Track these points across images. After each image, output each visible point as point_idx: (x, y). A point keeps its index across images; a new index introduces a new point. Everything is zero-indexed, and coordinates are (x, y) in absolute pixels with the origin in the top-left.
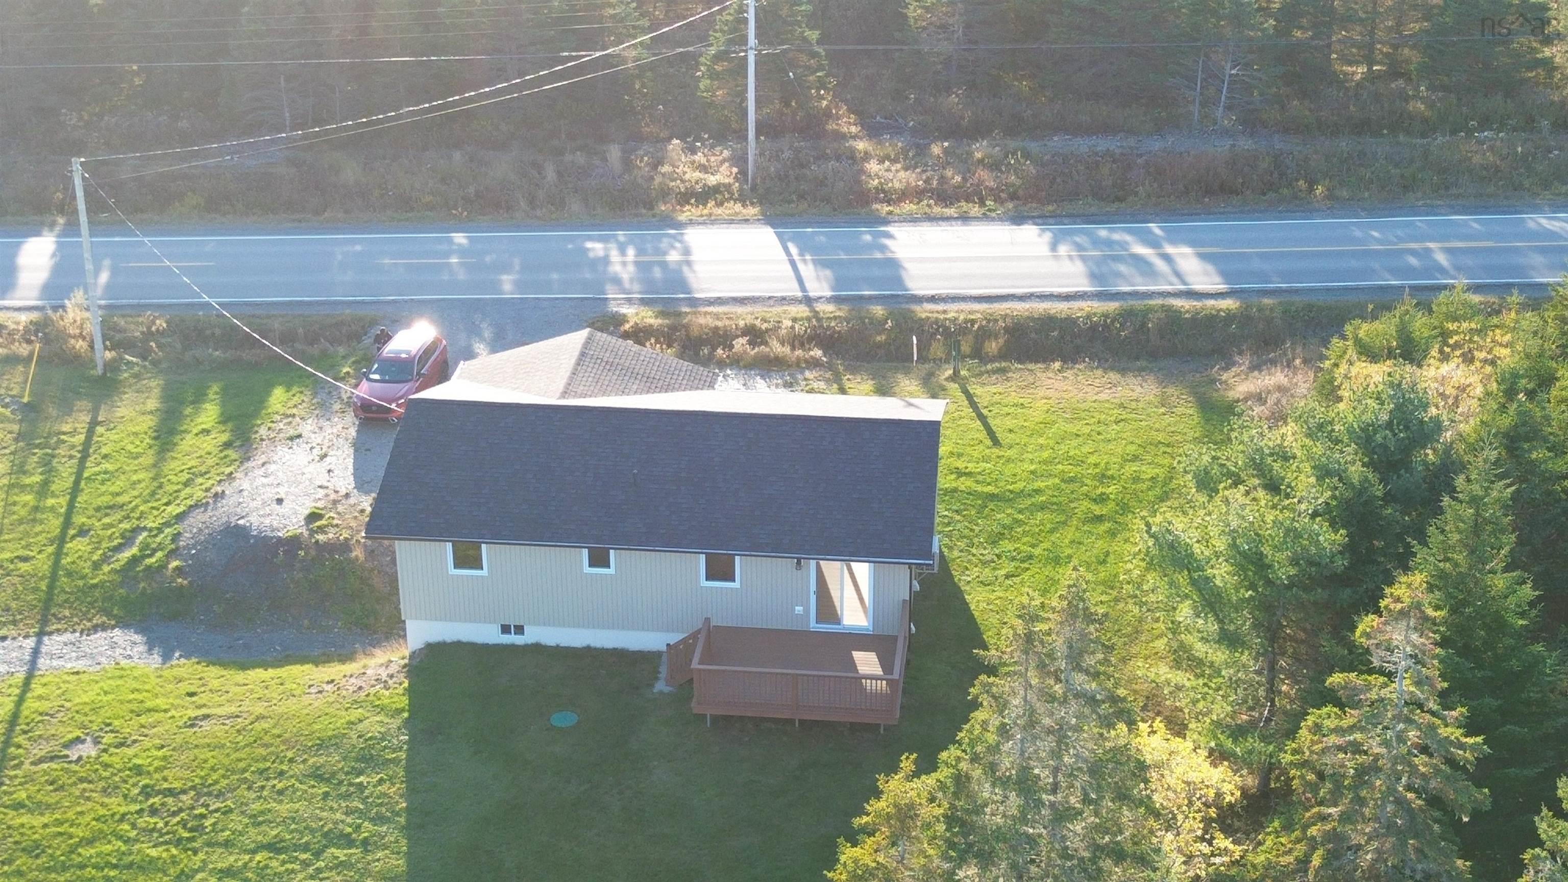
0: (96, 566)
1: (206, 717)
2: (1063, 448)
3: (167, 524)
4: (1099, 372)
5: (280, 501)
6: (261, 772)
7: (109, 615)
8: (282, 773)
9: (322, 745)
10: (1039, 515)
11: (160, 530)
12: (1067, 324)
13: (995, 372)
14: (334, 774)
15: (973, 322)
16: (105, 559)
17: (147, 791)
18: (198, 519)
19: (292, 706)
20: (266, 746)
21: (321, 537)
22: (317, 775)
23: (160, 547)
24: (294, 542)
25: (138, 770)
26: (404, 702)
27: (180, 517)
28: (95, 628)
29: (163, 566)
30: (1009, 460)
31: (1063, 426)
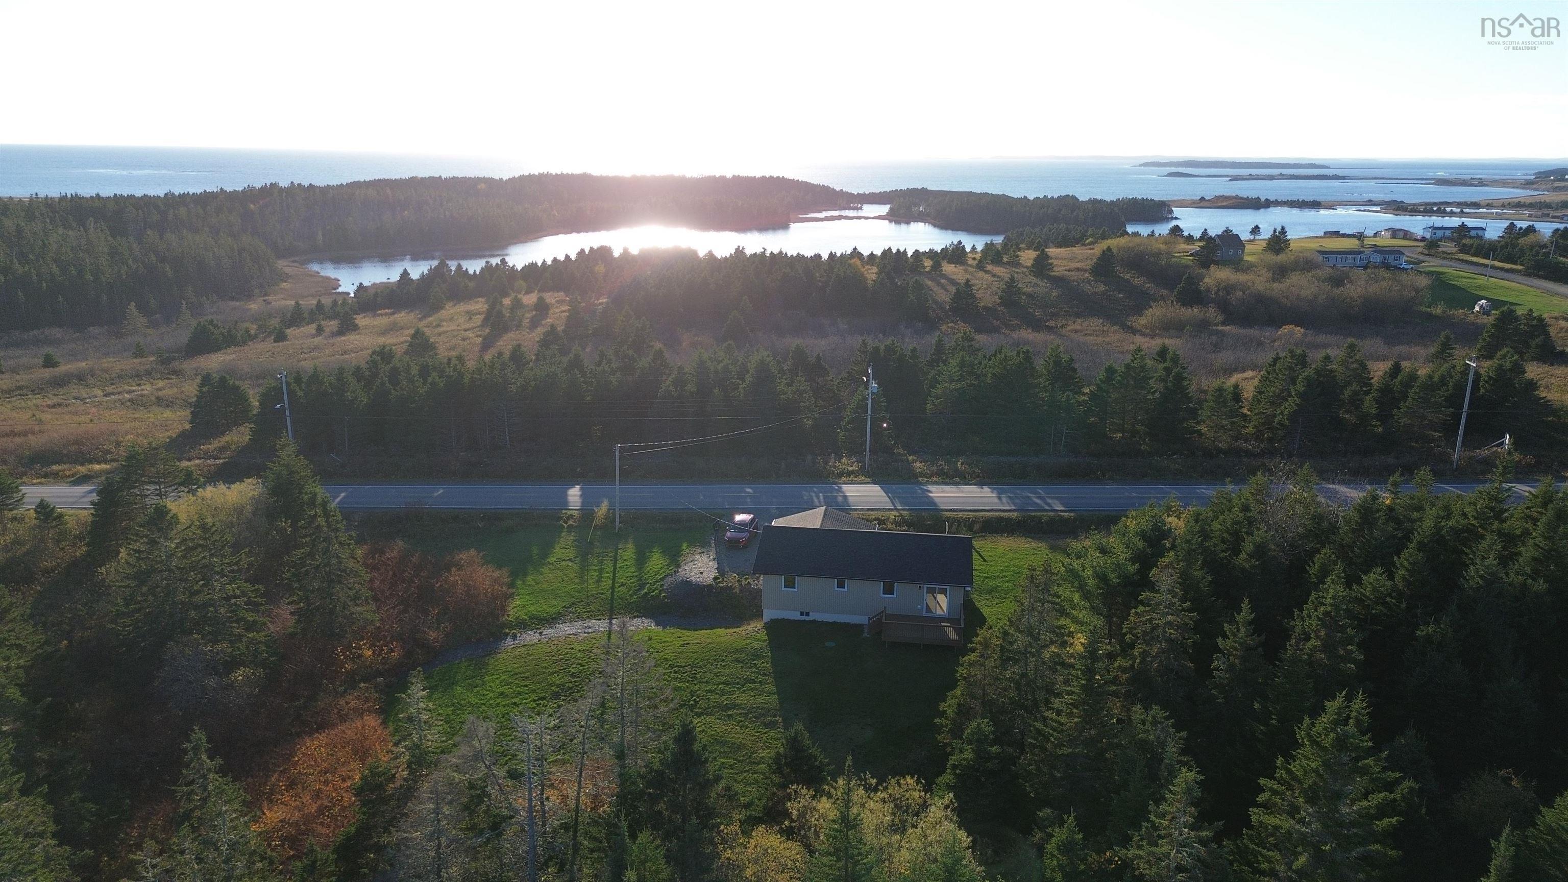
0: (631, 596)
1: (688, 644)
2: (1012, 563)
3: (657, 582)
4: (1024, 538)
5: (701, 573)
6: (715, 660)
7: (640, 613)
8: (723, 660)
9: (737, 651)
10: (1007, 584)
11: (655, 584)
12: (1009, 520)
13: (981, 536)
14: (744, 660)
15: (969, 518)
16: (635, 594)
17: (671, 666)
18: (669, 579)
19: (722, 639)
20: (715, 652)
21: (721, 585)
22: (737, 661)
23: (656, 589)
24: (710, 586)
25: (666, 659)
26: (766, 638)
27: (662, 579)
28: (635, 617)
29: (658, 596)
30: (991, 566)
31: (1010, 555)
